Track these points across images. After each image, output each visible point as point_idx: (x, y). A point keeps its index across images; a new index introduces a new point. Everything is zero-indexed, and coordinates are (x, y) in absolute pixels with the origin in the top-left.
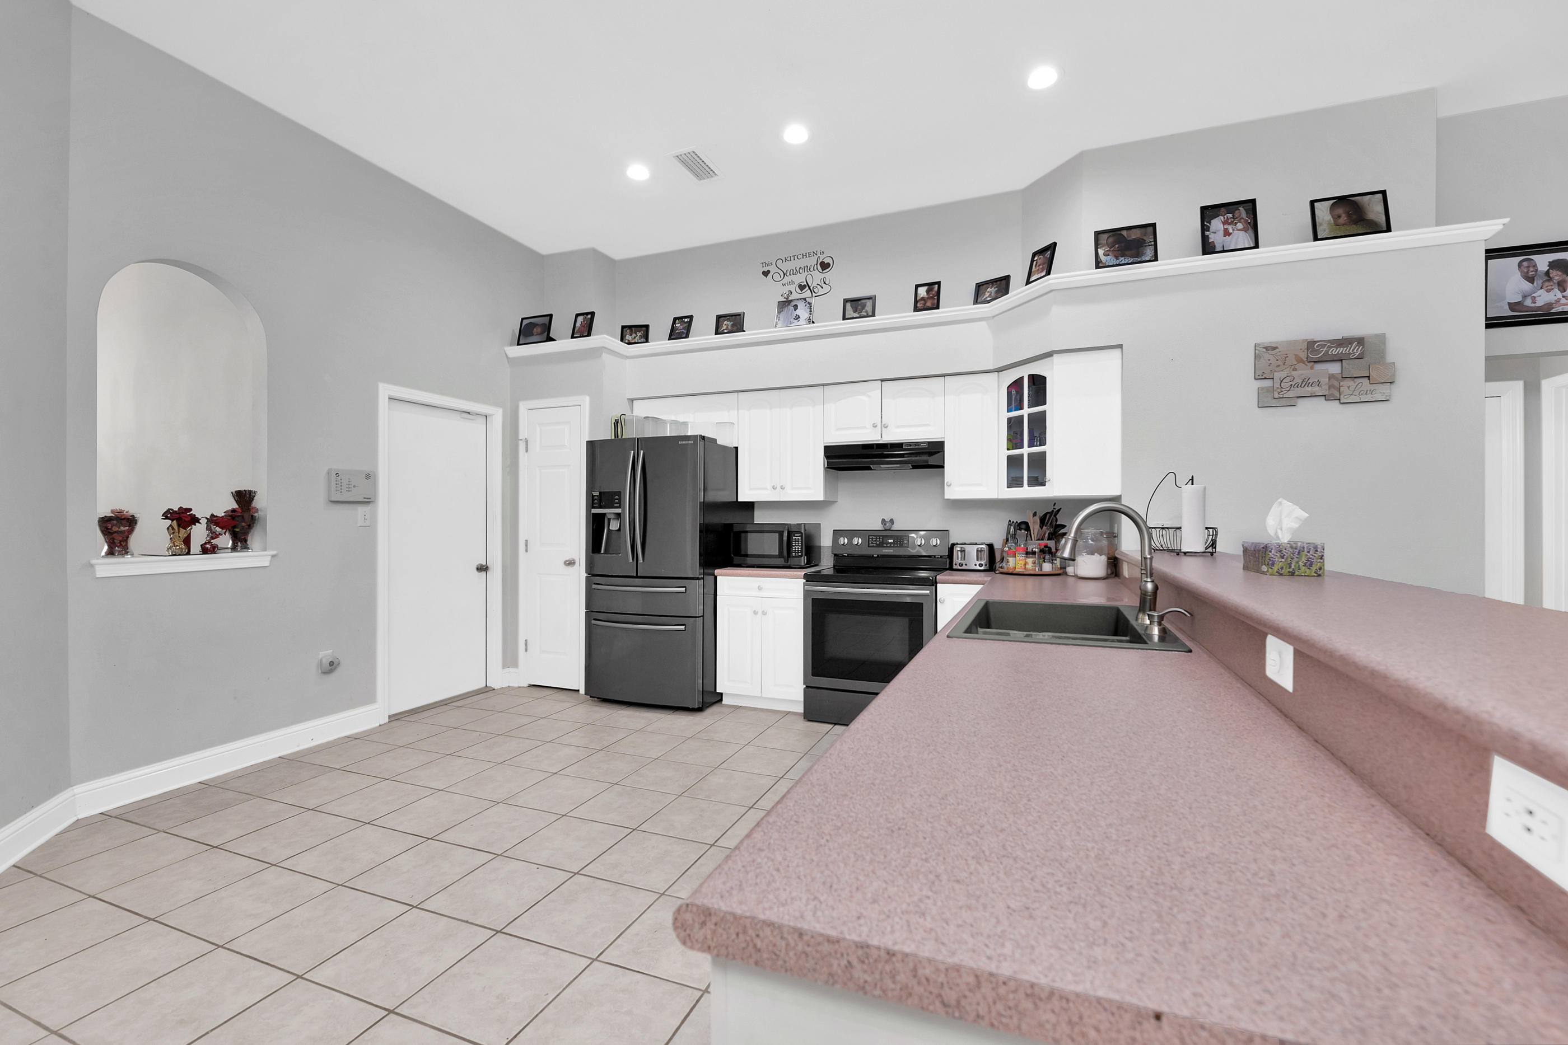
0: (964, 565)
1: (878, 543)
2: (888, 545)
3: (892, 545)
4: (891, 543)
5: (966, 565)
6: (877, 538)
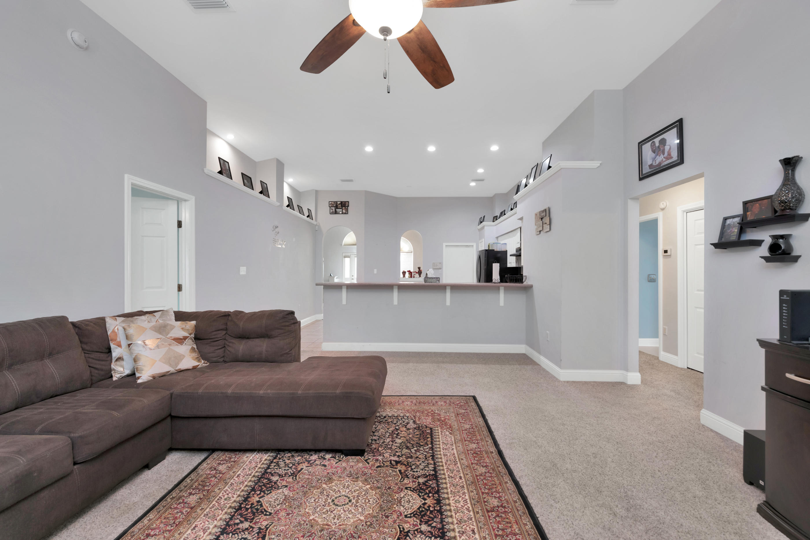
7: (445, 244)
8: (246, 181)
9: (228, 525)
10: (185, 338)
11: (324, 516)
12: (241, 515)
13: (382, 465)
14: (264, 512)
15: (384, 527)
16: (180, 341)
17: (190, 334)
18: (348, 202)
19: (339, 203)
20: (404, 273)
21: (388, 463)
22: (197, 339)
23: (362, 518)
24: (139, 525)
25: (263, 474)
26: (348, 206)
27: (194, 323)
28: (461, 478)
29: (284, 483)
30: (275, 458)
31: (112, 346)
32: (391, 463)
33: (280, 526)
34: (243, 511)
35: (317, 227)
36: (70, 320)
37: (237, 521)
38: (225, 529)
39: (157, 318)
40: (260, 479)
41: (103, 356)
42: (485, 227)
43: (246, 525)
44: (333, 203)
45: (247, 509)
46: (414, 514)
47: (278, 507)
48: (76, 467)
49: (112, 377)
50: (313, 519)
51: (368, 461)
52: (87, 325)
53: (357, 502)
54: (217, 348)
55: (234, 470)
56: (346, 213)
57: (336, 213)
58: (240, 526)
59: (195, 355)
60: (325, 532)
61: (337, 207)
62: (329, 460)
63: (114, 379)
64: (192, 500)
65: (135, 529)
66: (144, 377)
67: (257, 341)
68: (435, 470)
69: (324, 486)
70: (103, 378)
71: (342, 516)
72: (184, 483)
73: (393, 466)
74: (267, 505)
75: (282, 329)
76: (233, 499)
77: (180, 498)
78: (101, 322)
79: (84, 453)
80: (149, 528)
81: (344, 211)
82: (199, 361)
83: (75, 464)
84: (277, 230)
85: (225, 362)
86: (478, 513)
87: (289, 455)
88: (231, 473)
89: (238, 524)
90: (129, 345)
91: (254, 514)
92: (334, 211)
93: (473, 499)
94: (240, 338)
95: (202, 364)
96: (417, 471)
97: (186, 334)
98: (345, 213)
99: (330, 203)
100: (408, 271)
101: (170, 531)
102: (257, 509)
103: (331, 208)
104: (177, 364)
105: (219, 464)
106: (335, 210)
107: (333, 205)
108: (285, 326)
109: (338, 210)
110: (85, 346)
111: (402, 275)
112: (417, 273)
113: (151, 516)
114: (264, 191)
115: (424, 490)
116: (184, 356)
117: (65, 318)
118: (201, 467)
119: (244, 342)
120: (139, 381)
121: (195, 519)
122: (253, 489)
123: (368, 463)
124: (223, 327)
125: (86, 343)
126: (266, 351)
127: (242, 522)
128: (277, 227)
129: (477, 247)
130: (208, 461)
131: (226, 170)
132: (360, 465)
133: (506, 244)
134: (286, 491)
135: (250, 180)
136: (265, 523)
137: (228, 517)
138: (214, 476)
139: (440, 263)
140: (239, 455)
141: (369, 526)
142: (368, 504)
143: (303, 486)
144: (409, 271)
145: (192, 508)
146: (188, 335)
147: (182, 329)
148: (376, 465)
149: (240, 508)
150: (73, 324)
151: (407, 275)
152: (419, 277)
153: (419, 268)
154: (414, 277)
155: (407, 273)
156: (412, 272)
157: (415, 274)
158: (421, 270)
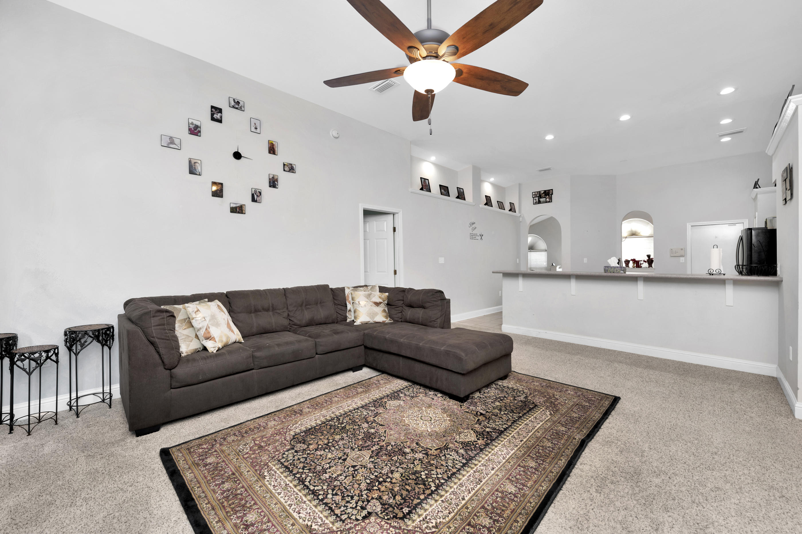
7: (689, 226)
8: (443, 191)
9: (366, 405)
10: (380, 303)
11: (411, 421)
12: (374, 404)
13: (470, 412)
14: (385, 407)
15: (437, 439)
16: (377, 304)
17: (384, 301)
18: (552, 190)
19: (542, 192)
20: (627, 262)
21: (475, 413)
22: (388, 304)
23: (429, 430)
24: (335, 392)
25: (398, 391)
26: (552, 194)
27: (387, 294)
28: (521, 441)
29: (404, 399)
30: (410, 386)
31: (347, 303)
32: (477, 413)
33: (387, 415)
34: (376, 403)
35: (521, 219)
36: (330, 287)
37: (371, 406)
38: (364, 406)
39: (369, 289)
40: (395, 392)
41: (343, 308)
43: (373, 408)
44: (536, 193)
45: (378, 403)
46: (462, 443)
47: (392, 408)
48: (317, 356)
49: (346, 320)
50: (404, 420)
51: (462, 406)
52: (337, 290)
53: (434, 422)
54: (398, 312)
55: (386, 384)
56: (551, 201)
57: (539, 202)
58: (370, 408)
59: (384, 314)
60: (404, 427)
61: (540, 197)
62: (439, 397)
63: (348, 321)
64: (360, 390)
65: (333, 393)
66: (358, 323)
67: (418, 310)
68: (505, 429)
69: (424, 408)
70: (343, 320)
71: (420, 425)
72: (362, 383)
73: (477, 415)
74: (388, 405)
75: (431, 303)
76: (376, 396)
77: (356, 387)
78: (343, 290)
79: (320, 349)
80: (338, 394)
81: (548, 200)
82: (387, 318)
83: (317, 354)
84: (474, 226)
85: (402, 322)
86: (510, 463)
87: (419, 387)
88: (384, 385)
89: (370, 407)
90: (353, 303)
91: (380, 405)
92: (537, 201)
93: (515, 455)
94: (409, 306)
95: (388, 321)
96: (491, 424)
97: (381, 301)
98: (549, 202)
99: (534, 193)
100: (632, 260)
101: (344, 398)
102: (382, 405)
103: (535, 198)
104: (373, 318)
105: (382, 380)
106: (539, 200)
107: (537, 195)
108: (434, 301)
109: (542, 200)
110: (335, 301)
111: (624, 265)
112: (645, 262)
113: (341, 390)
114: (461, 195)
115: (484, 435)
116: (378, 314)
117: (328, 286)
118: (373, 378)
119: (412, 309)
120: (355, 324)
121: (356, 398)
122: (388, 396)
123: (461, 408)
124: (401, 298)
125: (336, 300)
126: (422, 317)
127: (372, 407)
128: (473, 223)
130: (378, 377)
131: (426, 186)
132: (455, 407)
134: (402, 403)
135: (446, 189)
136: (381, 411)
137: (368, 402)
138: (376, 384)
139: (682, 249)
140: (394, 378)
141: (430, 435)
142: (439, 426)
143: (412, 404)
144: (634, 261)
145: (357, 393)
146: (382, 301)
147: (380, 297)
148: (466, 411)
149: (376, 401)
150: (331, 289)
151: (631, 264)
152: (649, 267)
153: (649, 256)
154: (641, 267)
155: (631, 263)
156: (639, 261)
157: (643, 264)
158: (652, 259)
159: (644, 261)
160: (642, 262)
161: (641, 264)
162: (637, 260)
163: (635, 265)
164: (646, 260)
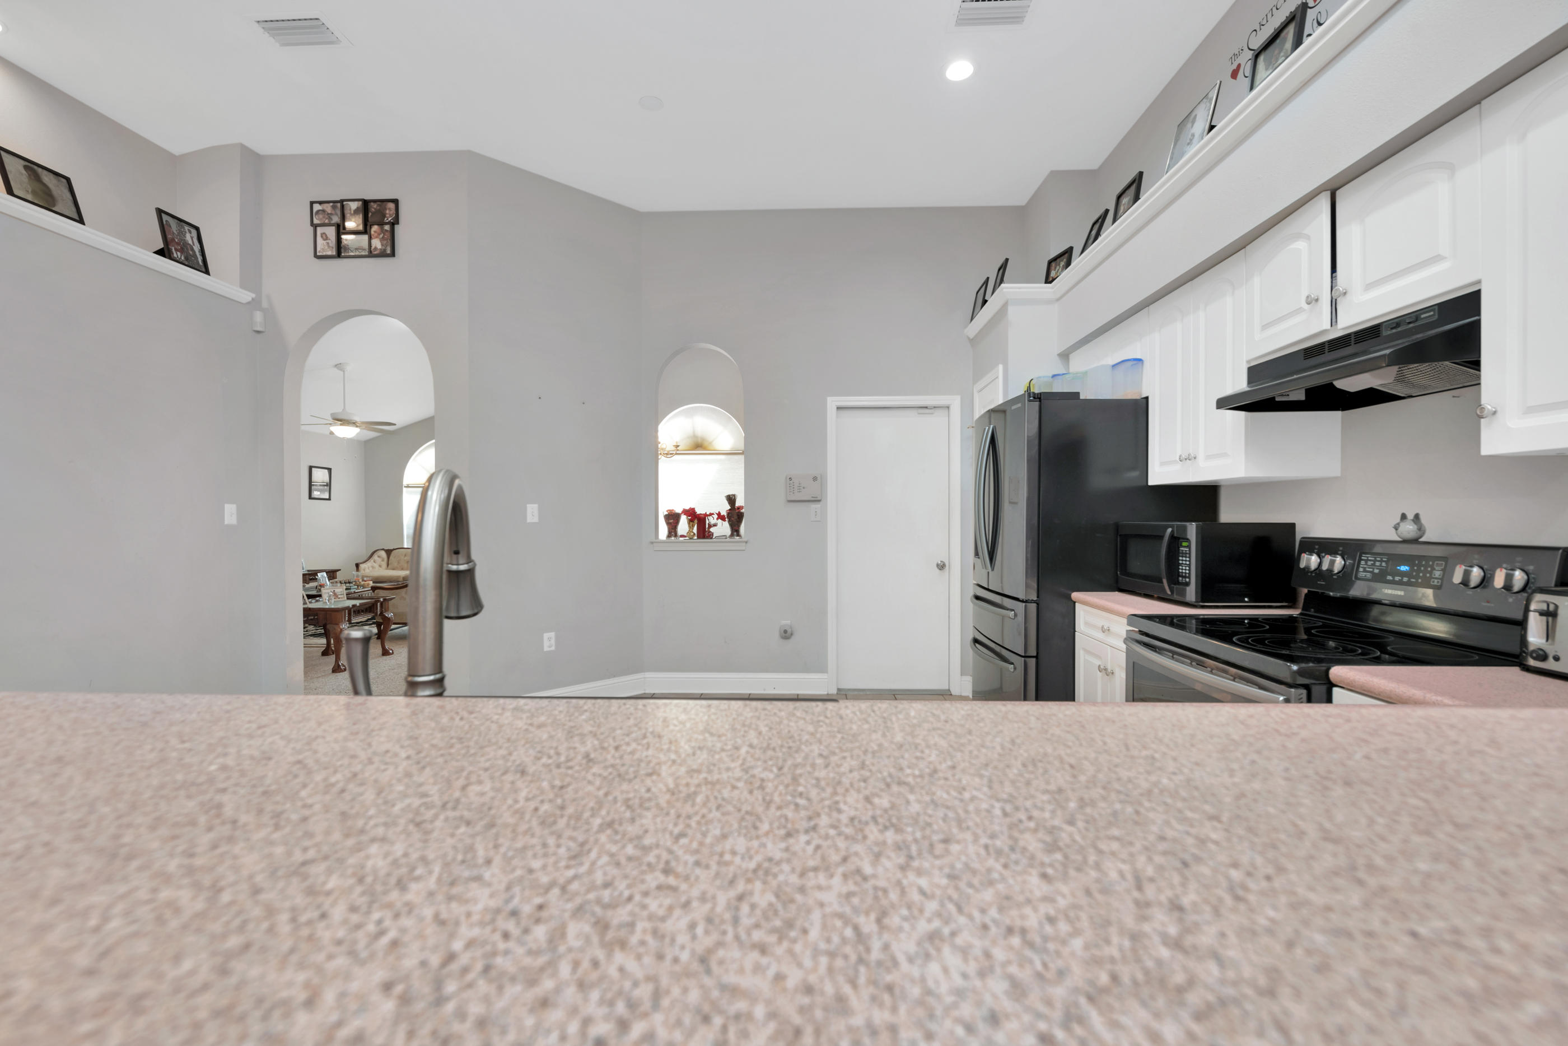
0: (1551, 659)
1: (1376, 571)
2: (1397, 578)
3: (1405, 579)
4: (1403, 574)
5: (1557, 659)
6: (1375, 561)
7: (832, 402)
18: (396, 202)
20: (673, 519)
26: (396, 222)
42: (1011, 309)
56: (390, 252)
57: (340, 251)
81: (377, 243)
98: (382, 255)
100: (685, 512)
103: (319, 230)
111: (663, 530)
112: (723, 518)
129: (968, 405)
133: (1140, 360)
139: (815, 479)
144: (692, 515)
151: (683, 526)
152: (732, 535)
153: (731, 499)
154: (710, 536)
155: (684, 519)
156: (706, 515)
157: (715, 525)
158: (739, 508)
159: (720, 517)
160: (712, 520)
161: (710, 526)
162: (699, 511)
163: (695, 530)
164: (724, 513)
